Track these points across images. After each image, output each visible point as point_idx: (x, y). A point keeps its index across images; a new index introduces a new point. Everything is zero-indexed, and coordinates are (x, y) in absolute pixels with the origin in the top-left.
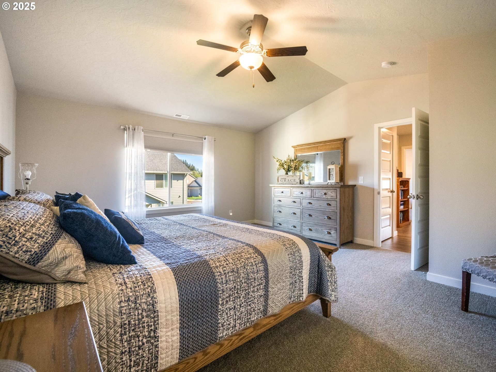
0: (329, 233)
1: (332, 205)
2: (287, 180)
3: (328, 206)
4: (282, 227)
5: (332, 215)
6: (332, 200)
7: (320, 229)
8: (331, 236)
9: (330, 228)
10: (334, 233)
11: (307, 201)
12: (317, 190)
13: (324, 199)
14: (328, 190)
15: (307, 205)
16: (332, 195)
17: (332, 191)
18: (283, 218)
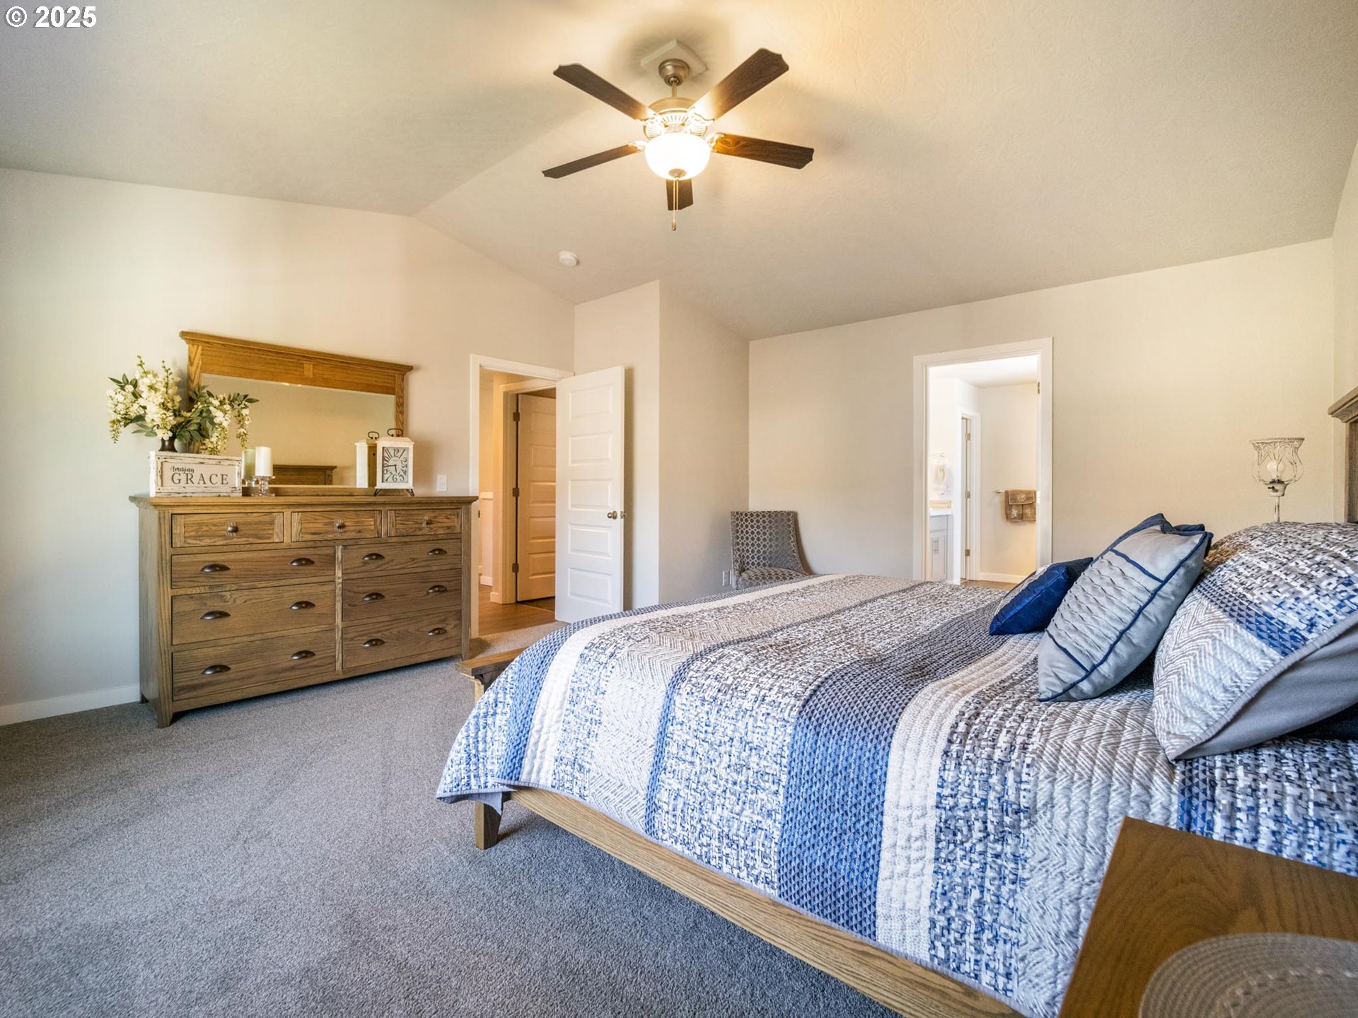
0: (439, 631)
1: (450, 553)
2: (196, 478)
3: (435, 557)
4: (232, 676)
5: (449, 579)
6: (449, 536)
7: (412, 629)
8: (447, 639)
9: (443, 617)
10: (455, 626)
11: (364, 550)
12: (403, 512)
13: (425, 538)
14: (438, 512)
15: (365, 563)
16: (449, 524)
17: (449, 512)
18: (236, 640)
